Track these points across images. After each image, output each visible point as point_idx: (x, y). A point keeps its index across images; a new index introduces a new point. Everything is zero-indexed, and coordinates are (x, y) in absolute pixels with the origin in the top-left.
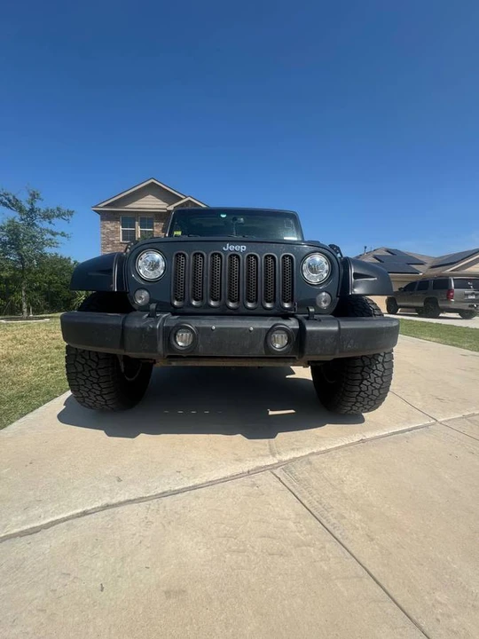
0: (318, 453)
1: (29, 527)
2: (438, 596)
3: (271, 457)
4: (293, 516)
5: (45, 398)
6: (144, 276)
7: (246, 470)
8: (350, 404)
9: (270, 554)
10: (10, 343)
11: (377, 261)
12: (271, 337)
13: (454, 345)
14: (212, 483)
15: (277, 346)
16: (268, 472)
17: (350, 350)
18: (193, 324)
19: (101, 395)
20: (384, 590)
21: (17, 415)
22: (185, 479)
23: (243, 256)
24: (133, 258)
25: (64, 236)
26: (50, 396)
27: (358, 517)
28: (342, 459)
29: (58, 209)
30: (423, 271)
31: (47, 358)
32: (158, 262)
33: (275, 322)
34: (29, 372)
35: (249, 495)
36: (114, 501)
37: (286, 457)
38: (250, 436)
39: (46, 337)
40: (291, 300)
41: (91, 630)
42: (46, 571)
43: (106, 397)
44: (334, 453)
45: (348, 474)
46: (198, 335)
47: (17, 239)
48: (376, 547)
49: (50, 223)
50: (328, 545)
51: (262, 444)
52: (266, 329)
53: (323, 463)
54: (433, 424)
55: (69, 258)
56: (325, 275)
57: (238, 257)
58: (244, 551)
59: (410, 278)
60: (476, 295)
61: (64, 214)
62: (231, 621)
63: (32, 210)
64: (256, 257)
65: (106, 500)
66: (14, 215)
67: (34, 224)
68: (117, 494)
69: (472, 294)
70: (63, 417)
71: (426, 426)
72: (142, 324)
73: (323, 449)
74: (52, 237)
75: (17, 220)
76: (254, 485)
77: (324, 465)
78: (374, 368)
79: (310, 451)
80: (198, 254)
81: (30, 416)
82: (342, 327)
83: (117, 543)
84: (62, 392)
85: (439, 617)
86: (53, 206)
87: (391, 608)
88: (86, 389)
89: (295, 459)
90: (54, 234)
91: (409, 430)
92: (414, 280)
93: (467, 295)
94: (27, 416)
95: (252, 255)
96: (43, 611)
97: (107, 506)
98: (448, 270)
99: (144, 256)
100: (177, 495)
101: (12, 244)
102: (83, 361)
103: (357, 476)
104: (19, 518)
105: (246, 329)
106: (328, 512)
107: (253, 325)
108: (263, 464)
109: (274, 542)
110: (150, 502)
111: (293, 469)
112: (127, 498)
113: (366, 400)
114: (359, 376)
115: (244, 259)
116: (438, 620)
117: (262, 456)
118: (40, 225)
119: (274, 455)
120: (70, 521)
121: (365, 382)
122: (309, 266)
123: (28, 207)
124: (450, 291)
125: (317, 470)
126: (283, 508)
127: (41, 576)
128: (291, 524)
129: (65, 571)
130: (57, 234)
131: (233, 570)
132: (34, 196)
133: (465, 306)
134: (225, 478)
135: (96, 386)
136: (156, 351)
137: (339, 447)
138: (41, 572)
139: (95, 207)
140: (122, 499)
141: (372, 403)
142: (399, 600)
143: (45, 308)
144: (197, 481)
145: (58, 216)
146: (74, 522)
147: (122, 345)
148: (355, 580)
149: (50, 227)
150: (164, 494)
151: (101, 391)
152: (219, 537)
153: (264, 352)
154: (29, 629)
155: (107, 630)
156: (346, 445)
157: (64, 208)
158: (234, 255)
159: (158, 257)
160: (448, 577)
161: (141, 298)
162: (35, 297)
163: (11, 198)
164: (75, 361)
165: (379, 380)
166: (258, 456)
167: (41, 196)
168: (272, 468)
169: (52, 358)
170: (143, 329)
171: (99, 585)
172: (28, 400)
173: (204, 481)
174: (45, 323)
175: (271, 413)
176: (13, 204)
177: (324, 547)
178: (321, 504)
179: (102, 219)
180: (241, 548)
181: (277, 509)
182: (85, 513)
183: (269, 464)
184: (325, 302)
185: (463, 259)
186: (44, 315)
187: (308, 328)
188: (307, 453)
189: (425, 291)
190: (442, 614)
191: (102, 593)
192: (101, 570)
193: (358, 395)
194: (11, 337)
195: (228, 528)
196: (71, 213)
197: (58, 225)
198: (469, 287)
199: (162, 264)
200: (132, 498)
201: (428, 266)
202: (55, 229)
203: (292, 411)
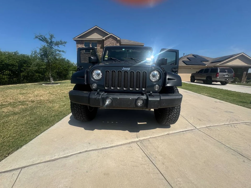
0: (152, 138)
1: (65, 156)
2: (179, 179)
3: (137, 138)
4: (141, 156)
5: (64, 116)
6: (95, 78)
7: (128, 142)
8: (165, 122)
9: (133, 166)
10: (48, 95)
11: (188, 60)
12: (137, 101)
13: (213, 97)
14: (118, 146)
15: (139, 104)
16: (135, 143)
17: (164, 106)
18: (111, 97)
19: (82, 117)
20: (164, 177)
21: (56, 122)
22: (109, 144)
23: (129, 72)
24: (91, 72)
25: (64, 52)
26: (65, 115)
27: (161, 158)
28: (160, 140)
29: (61, 41)
30: (207, 64)
31: (62, 101)
32: (100, 73)
33: (139, 96)
34: (57, 106)
35: (129, 150)
36: (88, 150)
37: (141, 139)
38: (130, 131)
39: (60, 92)
40: (145, 88)
41: (85, 181)
42: (72, 167)
43: (84, 118)
44: (157, 138)
45: (161, 145)
46: (113, 100)
47: (46, 54)
48: (165, 166)
49: (58, 47)
50: (150, 165)
51: (134, 134)
52: (135, 99)
53: (153, 141)
54: (194, 129)
55: (65, 59)
56: (158, 78)
57: (127, 72)
58: (126, 165)
59: (201, 67)
60: (228, 75)
61: (63, 43)
62: (121, 181)
63: (51, 42)
64: (133, 72)
65: (86, 149)
66: (44, 44)
67: (52, 48)
68: (89, 148)
69: (227, 75)
70: (70, 123)
71: (192, 130)
72: (95, 97)
73: (154, 136)
74: (59, 52)
75: (46, 46)
76: (130, 147)
77: (153, 142)
78: (174, 111)
79: (150, 137)
80: (113, 71)
81: (60, 122)
82: (161, 98)
83: (90, 161)
84: (69, 114)
85: (177, 184)
86: (59, 40)
87: (165, 181)
88: (77, 115)
89: (144, 139)
90: (60, 51)
91: (185, 131)
92: (203, 68)
93: (224, 75)
94: (59, 122)
95: (132, 72)
96: (73, 176)
97: (86, 151)
98: (218, 64)
99: (95, 72)
100: (107, 149)
101: (45, 56)
102: (76, 106)
103: (163, 145)
104: (62, 153)
105: (129, 99)
106: (152, 156)
107: (131, 97)
108: (134, 140)
109: (135, 163)
110: (99, 150)
111: (143, 142)
112: (92, 149)
113: (171, 121)
114: (168, 113)
115: (129, 73)
116: (177, 185)
117: (134, 138)
118: (55, 48)
119: (138, 138)
120: (76, 155)
121: (170, 115)
122: (152, 75)
123: (50, 41)
124: (218, 73)
125: (151, 143)
126: (138, 154)
127: (71, 168)
128: (140, 159)
129: (77, 167)
130: (61, 51)
131: (122, 170)
132: (52, 37)
133: (223, 80)
134: (121, 144)
135: (80, 114)
136: (100, 106)
137: (160, 136)
138: (71, 167)
139: (74, 38)
140: (91, 149)
141: (173, 122)
142: (167, 180)
143: (57, 78)
144: (113, 145)
145: (61, 44)
146: (78, 155)
147: (89, 103)
148: (156, 174)
149: (58, 48)
150: (103, 148)
151: (81, 112)
152: (119, 161)
153: (135, 106)
154: (70, 180)
155: (89, 181)
156: (162, 135)
157: (63, 41)
158: (126, 72)
159: (99, 71)
160: (183, 175)
161: (94, 86)
162: (53, 73)
163: (43, 37)
164: (74, 106)
165: (175, 115)
166: (133, 138)
167: (54, 36)
168: (137, 142)
169: (64, 101)
170: (95, 99)
171: (86, 171)
172: (59, 117)
173: (115, 145)
174: (59, 86)
175: (138, 123)
176: (44, 40)
177: (149, 165)
178: (150, 153)
179: (77, 43)
180: (125, 164)
181: (137, 154)
182: (80, 153)
183: (136, 140)
184: (157, 88)
185: (225, 59)
186: (58, 82)
187: (150, 99)
188: (149, 138)
189: (207, 73)
190: (179, 184)
191: (87, 173)
192: (86, 167)
193: (167, 119)
194: (48, 92)
195: (121, 159)
196: (65, 43)
197: (61, 47)
198: (225, 72)
199: (101, 74)
200: (94, 149)
201: (210, 62)
202: (60, 49)
203: (146, 123)
